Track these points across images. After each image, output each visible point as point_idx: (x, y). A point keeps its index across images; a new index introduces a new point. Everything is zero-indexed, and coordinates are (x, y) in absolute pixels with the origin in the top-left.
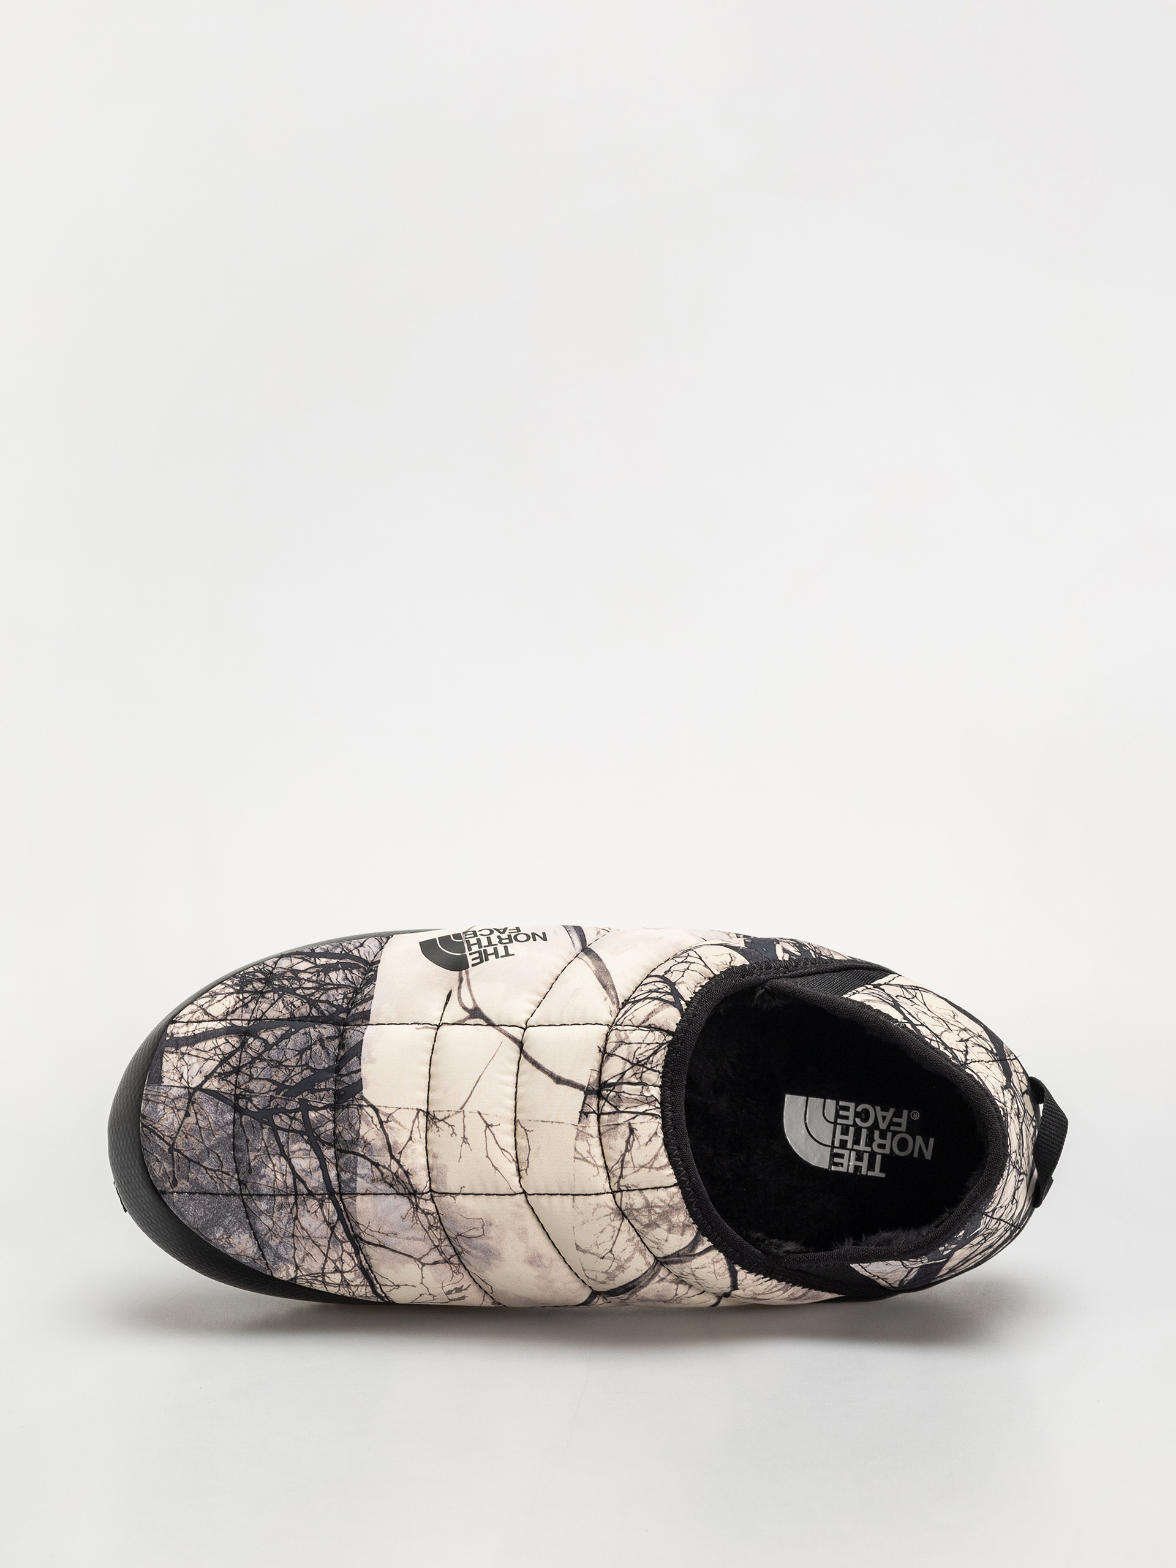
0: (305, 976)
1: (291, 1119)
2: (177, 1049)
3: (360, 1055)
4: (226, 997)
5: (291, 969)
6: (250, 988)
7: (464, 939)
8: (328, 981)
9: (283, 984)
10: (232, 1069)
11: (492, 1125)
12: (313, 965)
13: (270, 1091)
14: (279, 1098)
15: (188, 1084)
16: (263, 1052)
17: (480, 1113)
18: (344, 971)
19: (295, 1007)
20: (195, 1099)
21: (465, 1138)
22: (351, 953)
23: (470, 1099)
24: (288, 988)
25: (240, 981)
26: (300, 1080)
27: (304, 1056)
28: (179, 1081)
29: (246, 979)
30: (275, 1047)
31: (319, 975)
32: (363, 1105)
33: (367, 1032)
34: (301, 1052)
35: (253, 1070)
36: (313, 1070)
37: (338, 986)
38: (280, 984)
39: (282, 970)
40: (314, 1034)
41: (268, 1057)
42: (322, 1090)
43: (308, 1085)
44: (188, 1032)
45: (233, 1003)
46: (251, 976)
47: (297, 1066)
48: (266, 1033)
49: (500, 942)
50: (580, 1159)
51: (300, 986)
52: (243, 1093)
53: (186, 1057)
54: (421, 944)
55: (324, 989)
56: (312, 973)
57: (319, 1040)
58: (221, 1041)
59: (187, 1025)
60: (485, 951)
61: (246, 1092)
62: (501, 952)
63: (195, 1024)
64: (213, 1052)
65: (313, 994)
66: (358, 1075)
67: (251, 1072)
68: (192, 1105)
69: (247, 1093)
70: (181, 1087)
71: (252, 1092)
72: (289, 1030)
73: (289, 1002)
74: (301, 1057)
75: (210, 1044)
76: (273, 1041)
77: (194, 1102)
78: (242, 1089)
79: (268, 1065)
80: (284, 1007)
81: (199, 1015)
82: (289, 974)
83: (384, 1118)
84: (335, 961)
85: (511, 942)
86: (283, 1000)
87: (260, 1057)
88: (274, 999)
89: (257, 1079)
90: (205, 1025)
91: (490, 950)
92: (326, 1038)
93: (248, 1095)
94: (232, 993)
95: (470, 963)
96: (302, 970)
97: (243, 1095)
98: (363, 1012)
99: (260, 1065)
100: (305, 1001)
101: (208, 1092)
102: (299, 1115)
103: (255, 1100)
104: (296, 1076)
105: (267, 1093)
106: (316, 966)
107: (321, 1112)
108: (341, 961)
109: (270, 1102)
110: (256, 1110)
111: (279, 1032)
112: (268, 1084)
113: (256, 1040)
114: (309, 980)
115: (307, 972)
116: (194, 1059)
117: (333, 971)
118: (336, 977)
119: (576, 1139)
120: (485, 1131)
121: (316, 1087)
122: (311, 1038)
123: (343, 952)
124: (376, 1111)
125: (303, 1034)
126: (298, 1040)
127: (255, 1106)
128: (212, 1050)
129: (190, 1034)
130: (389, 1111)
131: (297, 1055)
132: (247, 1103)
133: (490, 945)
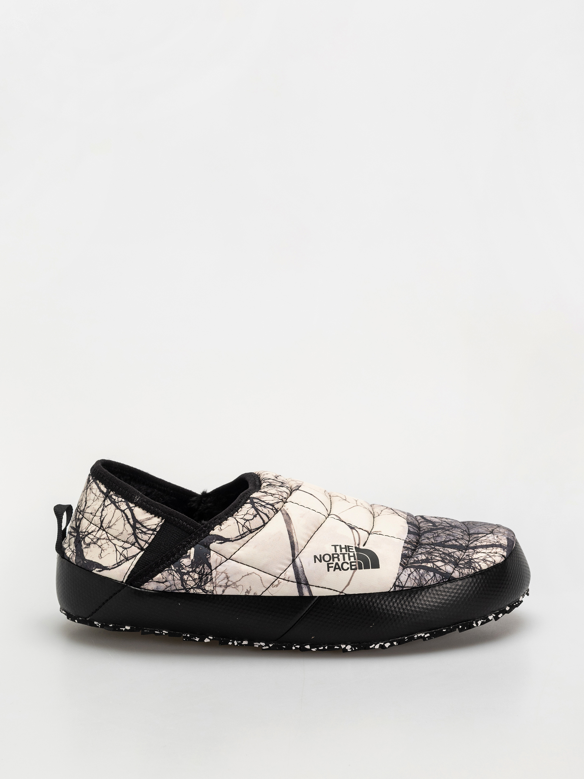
0: (438, 558)
3: (408, 531)
4: (477, 558)
5: (446, 564)
6: (466, 561)
7: (357, 562)
8: (426, 555)
12: (434, 563)
18: (418, 560)
19: (443, 549)
22: (415, 569)
24: (447, 555)
25: (472, 564)
26: (438, 530)
27: (436, 535)
29: (468, 565)
30: (451, 539)
31: (431, 557)
32: (406, 519)
33: (406, 537)
34: (438, 536)
36: (432, 533)
37: (420, 554)
38: (450, 558)
39: (450, 565)
40: (432, 541)
41: (454, 537)
43: (434, 529)
45: (474, 556)
46: (466, 566)
47: (440, 533)
48: (456, 544)
49: (338, 555)
51: (440, 555)
53: (496, 542)
54: (379, 568)
55: (428, 552)
56: (435, 559)
57: (429, 539)
58: (478, 545)
59: (496, 552)
60: (346, 551)
62: (338, 548)
63: (492, 552)
65: (434, 551)
66: (409, 526)
70: (497, 535)
72: (445, 543)
73: (446, 551)
75: (484, 544)
76: (453, 541)
80: (448, 550)
81: (491, 554)
82: (447, 561)
84: (423, 564)
85: (333, 554)
86: (449, 552)
88: (453, 554)
90: (489, 551)
91: (344, 551)
92: (425, 539)
94: (474, 559)
95: (354, 548)
96: (440, 562)
98: (408, 544)
99: (458, 537)
100: (438, 550)
101: (483, 534)
106: (433, 562)
108: (420, 564)
111: (450, 543)
112: (453, 532)
113: (461, 543)
114: (436, 556)
115: (437, 560)
116: (491, 540)
117: (424, 559)
118: (422, 557)
121: (429, 529)
122: (433, 539)
123: (419, 570)
125: (437, 541)
126: (440, 540)
128: (483, 542)
129: (495, 548)
131: (440, 536)
133: (344, 554)
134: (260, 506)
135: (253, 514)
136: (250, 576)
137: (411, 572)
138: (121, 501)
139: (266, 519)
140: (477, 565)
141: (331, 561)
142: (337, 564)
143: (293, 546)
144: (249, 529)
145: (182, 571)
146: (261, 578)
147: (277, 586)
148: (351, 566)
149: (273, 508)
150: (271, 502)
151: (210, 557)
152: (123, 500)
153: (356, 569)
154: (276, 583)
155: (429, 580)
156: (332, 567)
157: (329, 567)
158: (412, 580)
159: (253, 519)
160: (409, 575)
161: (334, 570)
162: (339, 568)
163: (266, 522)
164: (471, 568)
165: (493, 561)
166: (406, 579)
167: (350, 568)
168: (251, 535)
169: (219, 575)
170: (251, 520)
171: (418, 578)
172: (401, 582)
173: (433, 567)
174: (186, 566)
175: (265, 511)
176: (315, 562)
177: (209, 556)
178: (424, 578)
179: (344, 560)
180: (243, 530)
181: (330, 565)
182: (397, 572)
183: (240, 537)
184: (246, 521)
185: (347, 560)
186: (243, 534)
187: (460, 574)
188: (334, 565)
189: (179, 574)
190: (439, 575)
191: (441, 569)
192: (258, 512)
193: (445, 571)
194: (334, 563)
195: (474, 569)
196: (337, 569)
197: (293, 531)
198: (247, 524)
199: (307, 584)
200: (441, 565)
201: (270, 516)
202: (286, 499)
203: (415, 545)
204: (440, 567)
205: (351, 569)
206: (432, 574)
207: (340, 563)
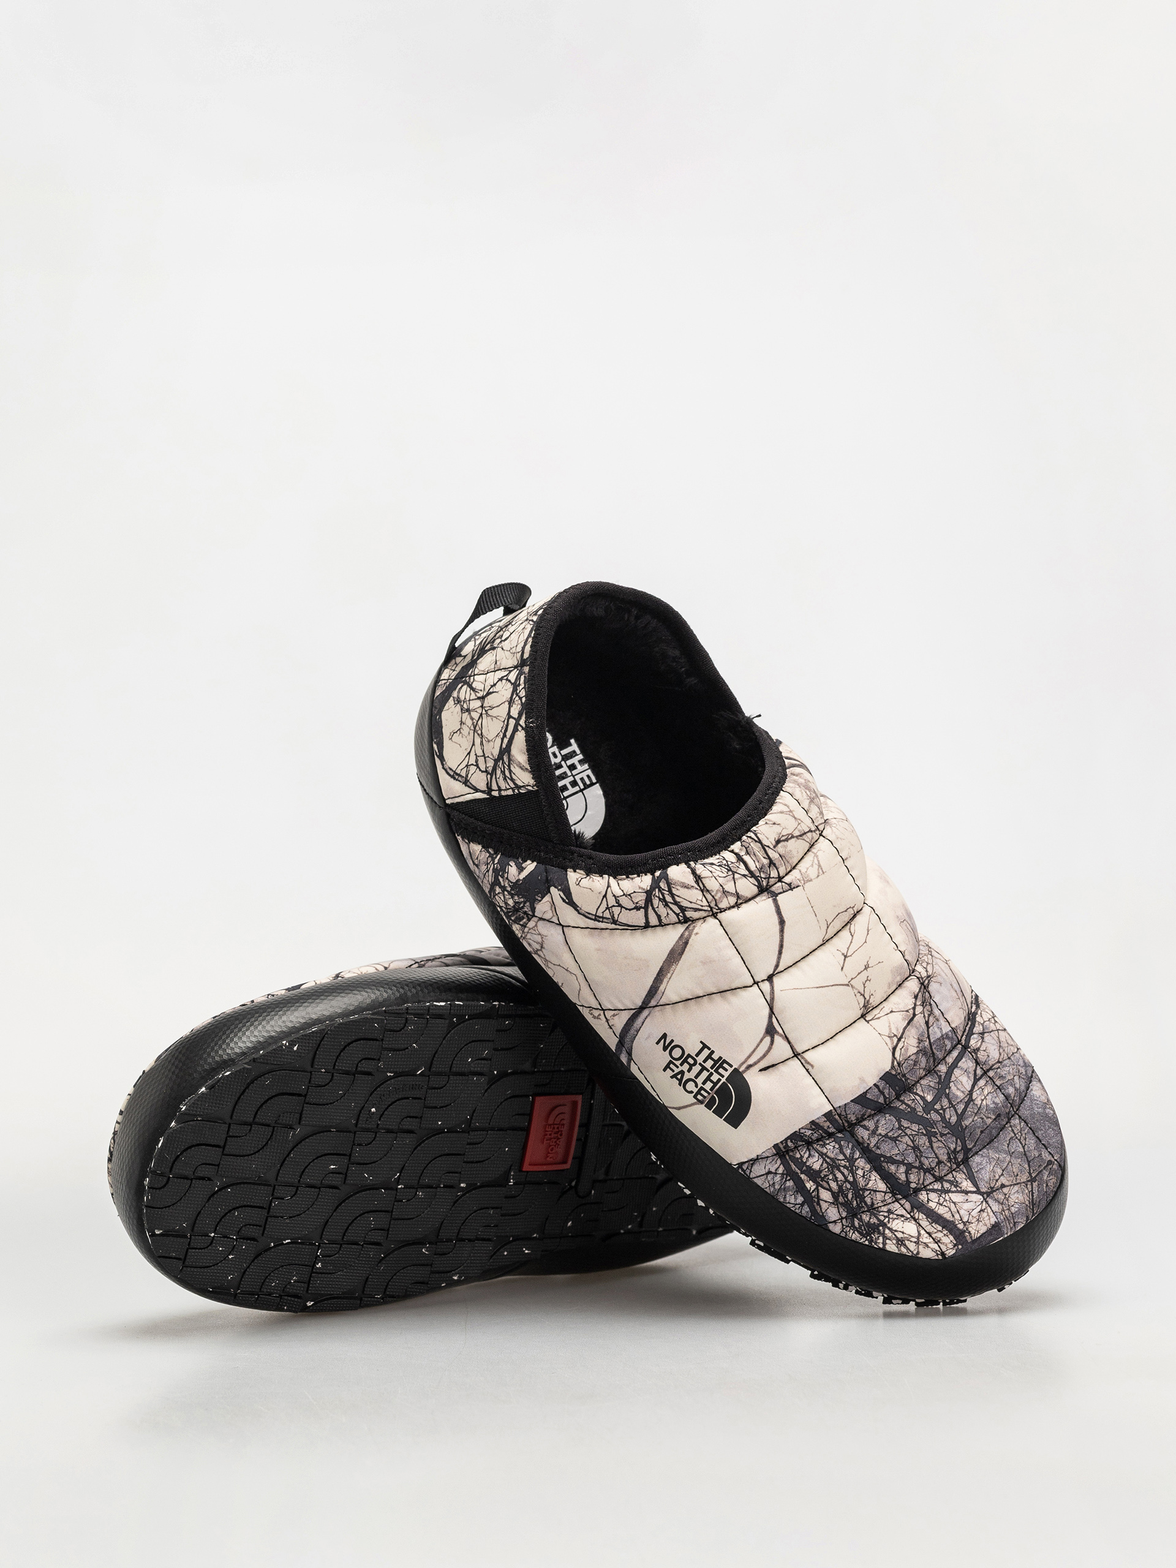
0: (834, 1185)
1: (944, 1110)
2: (965, 1231)
3: (864, 1093)
4: (896, 1231)
5: (836, 1202)
6: (874, 1220)
7: (711, 1095)
8: (825, 1165)
9: (853, 1197)
10: (944, 1182)
11: (843, 954)
12: (820, 1188)
13: (939, 1140)
14: (938, 1130)
15: (982, 1202)
16: (916, 1167)
17: (842, 968)
18: (806, 1162)
19: (864, 1172)
20: (988, 1189)
21: (866, 968)
22: (785, 1172)
23: (838, 983)
24: (853, 1190)
25: (873, 1233)
26: (914, 1124)
27: (896, 1135)
28: (986, 1210)
29: (868, 1230)
30: (906, 1161)
31: (826, 1176)
32: (898, 1063)
33: (842, 1103)
34: (895, 1139)
35: (933, 1165)
36: (899, 1122)
37: (821, 1154)
38: (854, 1199)
39: (840, 1208)
40: (873, 1141)
41: (916, 1161)
42: (907, 1105)
43: (912, 1116)
44: (945, 1235)
45: (896, 1221)
46: (863, 1228)
47: (907, 1134)
48: (900, 1176)
49: (695, 1064)
50: (821, 869)
51: (845, 1182)
52: (953, 1161)
53: (965, 1220)
54: (736, 1127)
55: (834, 1162)
56: (828, 1183)
57: (875, 1134)
58: (932, 1205)
59: (939, 1241)
60: (712, 1067)
61: (951, 1159)
62: (706, 1052)
63: (934, 1236)
64: (945, 1203)
65: (845, 1167)
66: (879, 1084)
67: (936, 1166)
68: (993, 1188)
69: (952, 1157)
70: (989, 1205)
71: (948, 1153)
72: (886, 1162)
73: (865, 1179)
74: (898, 1136)
75: (941, 1211)
76: (902, 1167)
77: (991, 1187)
78: (951, 1164)
79: (922, 1156)
80: (870, 1180)
81: (925, 1238)
82: (841, 1199)
83: (895, 1040)
84: (803, 1176)
85: (689, 1056)
86: (866, 1185)
87: (921, 1167)
88: (870, 1193)
89: (937, 1158)
90: (929, 1229)
91: (709, 1063)
92: (869, 1131)
93: (952, 1154)
94: (889, 1229)
95: (730, 1070)
96: (830, 1193)
97: (955, 1161)
98: (829, 1120)
99: (926, 1162)
100: (854, 1168)
101: (975, 1184)
102: (937, 1107)
103: (952, 1146)
104: (914, 1129)
105: (941, 1141)
106: (818, 1185)
107: (921, 1094)
108: (799, 1172)
109: (946, 1135)
110: (959, 1140)
111: (893, 1168)
112: (935, 1145)
113: (911, 1180)
114: (836, 1179)
115: (830, 1186)
116: (962, 1212)
117: (813, 1169)
118: (816, 1163)
119: (811, 880)
120: (851, 956)
121: (909, 1110)
122: (879, 1140)
123: (789, 1178)
124: (894, 1049)
125: (879, 1149)
126: (888, 1149)
127: (956, 1144)
128: (945, 1206)
129: (945, 1232)
130: (888, 1040)
131: (898, 1141)
132: (958, 1152)
133: (704, 1068)
134: (660, 899)
135: (637, 903)
137: (776, 1170)
138: (521, 698)
139: (653, 920)
140: (881, 1240)
141: (678, 1063)
142: (682, 1073)
143: (653, 992)
144: (614, 917)
145: (500, 878)
146: (580, 989)
147: (595, 1016)
148: (699, 1093)
149: (681, 914)
150: (685, 904)
151: (540, 901)
152: (524, 700)
153: (701, 1102)
154: (595, 1012)
155: (789, 1203)
156: (673, 1071)
157: (667, 1067)
158: (767, 1182)
159: (630, 910)
160: (769, 1172)
161: (672, 1077)
162: (680, 1081)
163: (652, 924)
164: (866, 1238)
165: (915, 1252)
166: (760, 1174)
167: (694, 1094)
168: (613, 926)
169: (534, 932)
170: (626, 909)
171: (777, 1187)
172: (751, 1171)
173: (811, 1191)
174: (507, 878)
175: (662, 911)
176: (658, 1043)
177: (539, 899)
178: (785, 1195)
179: (697, 1076)
180: (603, 912)
181: (672, 1066)
182: (759, 1153)
183: (594, 917)
185: (700, 1081)
186: (600, 917)
187: (841, 1232)
188: (677, 1070)
189: (494, 878)
190: (808, 1209)
191: (818, 1204)
192: (648, 905)
193: (823, 1213)
194: (681, 1068)
195: (871, 1241)
196: (677, 1079)
197: (669, 975)
198: (616, 910)
199: (630, 1054)
200: (825, 1199)
201: (664, 921)
202: (722, 911)
203: (844, 1125)
204: (822, 1200)
205: (695, 1097)
206: (800, 1199)
207: (687, 1076)
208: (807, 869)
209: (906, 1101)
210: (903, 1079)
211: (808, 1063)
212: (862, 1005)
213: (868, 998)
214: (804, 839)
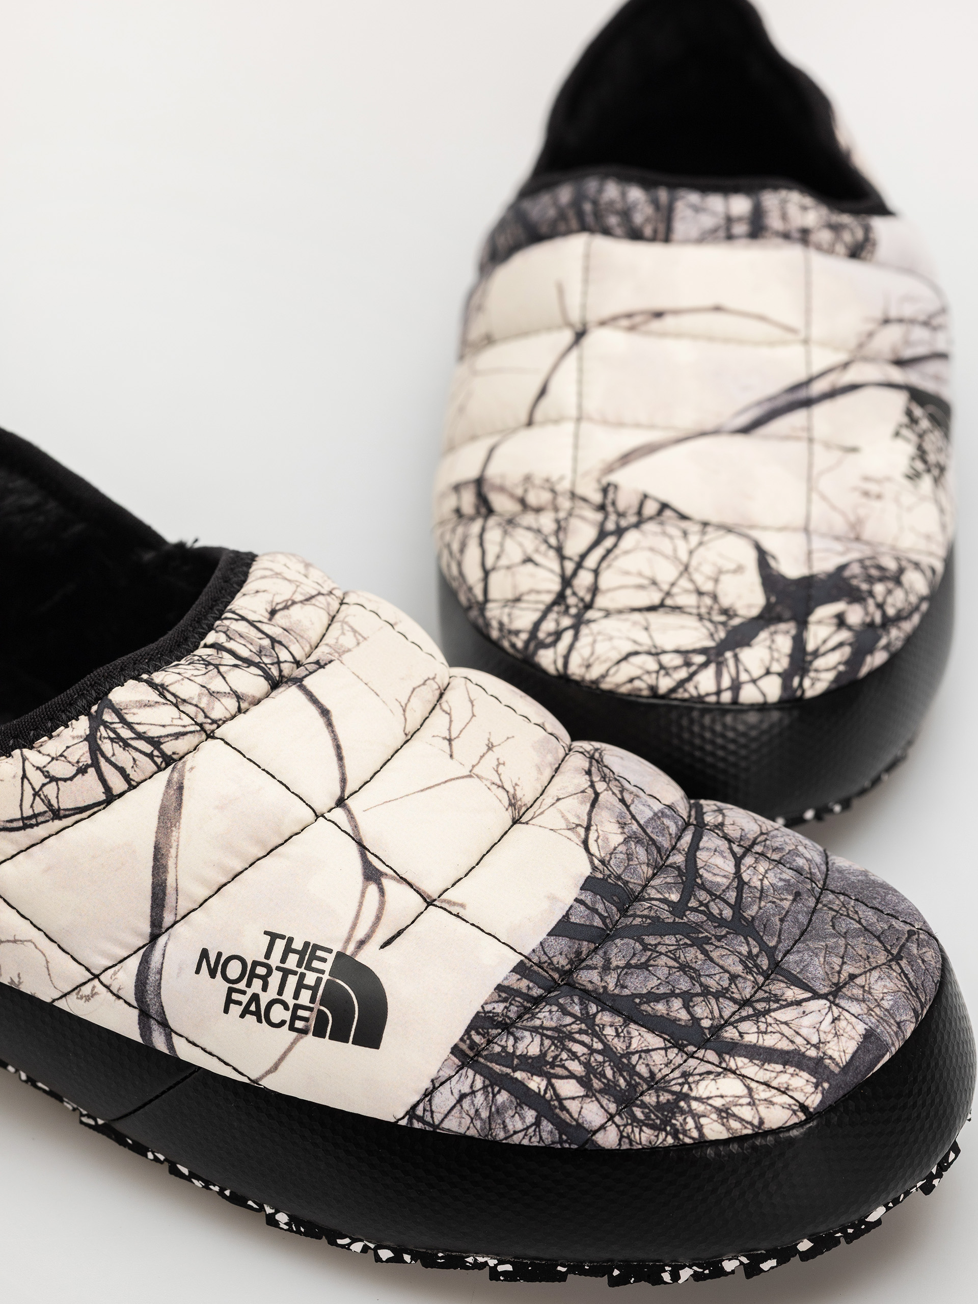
1: (707, 906)
2: (822, 1058)
3: (564, 917)
4: (709, 1098)
5: (590, 1092)
6: (665, 1097)
7: (315, 1011)
8: (547, 1042)
9: (614, 1072)
10: (754, 1004)
11: (445, 738)
12: (554, 1081)
13: (717, 947)
14: (710, 933)
15: (830, 1008)
16: (697, 995)
17: (451, 756)
18: (514, 1051)
19: (617, 1030)
20: (831, 987)
21: (490, 747)
22: (487, 1082)
23: (453, 777)
24: (610, 1061)
25: (674, 1119)
26: (667, 937)
27: (643, 960)
28: (842, 1017)
29: (663, 1115)
30: (677, 991)
31: (555, 1058)
32: (600, 861)
33: (534, 943)
34: (645, 966)
35: (725, 984)
36: (642, 942)
37: (534, 1030)
38: (617, 1075)
39: (602, 1099)
40: (611, 981)
41: (694, 985)
42: (641, 916)
43: (658, 927)
44: (792, 1075)
45: (703, 1084)
46: (653, 1116)
47: (661, 954)
48: (678, 1016)
49: (270, 973)
50: (360, 634)
51: (591, 1054)
52: (755, 970)
53: (815, 1040)
54: (377, 1046)
55: (560, 1032)
56: (563, 1067)
57: (609, 969)
58: (751, 1039)
59: (787, 1089)
60: (299, 965)
61: (749, 968)
62: (280, 945)
63: (774, 1084)
64: (770, 1029)
65: (581, 1032)
66: (582, 897)
67: (730, 984)
68: (838, 983)
69: (750, 965)
70: (843, 1009)
71: (741, 961)
72: (645, 1003)
73: (622, 1039)
74: (648, 960)
75: (769, 1041)
76: (675, 1000)
77: (834, 984)
78: (753, 976)
79: (700, 975)
80: (632, 1038)
81: (762, 1093)
82: (597, 1084)
83: (582, 831)
84: (519, 1075)
85: (255, 964)
86: (628, 1047)
87: (706, 992)
88: (640, 1057)
89: (726, 971)
90: (762, 1076)
91: (292, 961)
92: (596, 968)
93: (749, 961)
94: (696, 1099)
95: (331, 958)
96: (574, 1082)
97: (758, 969)
98: (524, 976)
99: (712, 983)
100: (597, 1028)
101: (805, 987)
102: (693, 903)
103: (744, 950)
104: (670, 943)
105: (722, 947)
106: (549, 1077)
107: (659, 896)
108: (509, 1071)
109: (725, 936)
110: (750, 939)
111: (661, 1008)
112: (715, 955)
113: (698, 1016)
114: (574, 1056)
115: (569, 1071)
116: (804, 1032)
117: (530, 1057)
118: (530, 1045)
119: (349, 650)
120: (458, 737)
121: (649, 921)
122: (619, 976)
123: (497, 1089)
124: (585, 843)
125: (626, 987)
126: (638, 984)
127: (748, 944)
128: (771, 1032)
129: (791, 1070)
130: (569, 834)
131: (652, 966)
132: (757, 956)
133: (286, 973)
134: (112, 740)
135: (78, 762)
136: (19, 946)
137: (471, 1087)
139: (117, 783)
140: (690, 1123)
141: (242, 985)
142: (255, 998)
143: (160, 896)
144: (52, 805)
146: (47, 962)
147: (88, 998)
148: (294, 1017)
149: (156, 753)
150: (154, 732)
153: (304, 1032)
154: (86, 990)
155: (515, 1133)
156: (239, 1003)
157: (229, 1001)
158: (464, 1115)
159: (71, 779)
160: (462, 1096)
161: (242, 1016)
162: (257, 1014)
163: (116, 791)
164: (665, 1130)
165: (756, 1122)
166: (449, 1108)
167: (288, 1023)
168: (58, 824)
170: (65, 780)
171: (485, 1114)
172: (432, 1112)
173: (542, 1093)
175: (123, 758)
176: (198, 971)
178: (504, 1122)
179: (280, 992)
180: (32, 806)
181: (235, 996)
182: (433, 1074)
183: (20, 824)
184: (48, 780)
185: (288, 996)
186: (30, 818)
187: (620, 1140)
188: (244, 999)
190: (550, 1127)
191: (563, 1108)
192: (97, 759)
193: (576, 1120)
194: (250, 992)
195: (675, 1134)
196: (252, 1013)
197: (173, 851)
198: (50, 790)
199: (164, 1024)
200: (570, 1094)
201: (135, 776)
202: (218, 723)
203: (554, 979)
204: (566, 1099)
205: (292, 1028)
206: (530, 1115)
207: (264, 999)
208: (337, 639)
209: (639, 913)
210: (620, 883)
211: (454, 904)
212: (506, 803)
213: (511, 791)
214: (314, 605)
